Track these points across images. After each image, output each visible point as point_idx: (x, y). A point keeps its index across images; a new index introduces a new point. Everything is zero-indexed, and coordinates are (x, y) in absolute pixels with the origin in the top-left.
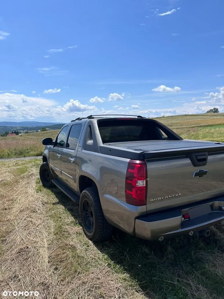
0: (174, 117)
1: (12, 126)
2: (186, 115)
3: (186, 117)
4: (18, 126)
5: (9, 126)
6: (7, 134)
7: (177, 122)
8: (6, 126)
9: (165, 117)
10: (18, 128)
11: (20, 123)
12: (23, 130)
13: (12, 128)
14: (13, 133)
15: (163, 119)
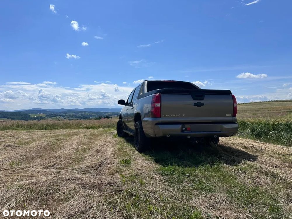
0: (263, 103)
1: (105, 112)
2: (277, 101)
3: (277, 103)
4: (110, 112)
5: (103, 112)
6: (100, 118)
7: (265, 107)
8: (100, 112)
9: (253, 103)
10: (110, 113)
11: (111, 109)
12: (114, 115)
13: (105, 113)
14: (105, 117)
15: (250, 105)
